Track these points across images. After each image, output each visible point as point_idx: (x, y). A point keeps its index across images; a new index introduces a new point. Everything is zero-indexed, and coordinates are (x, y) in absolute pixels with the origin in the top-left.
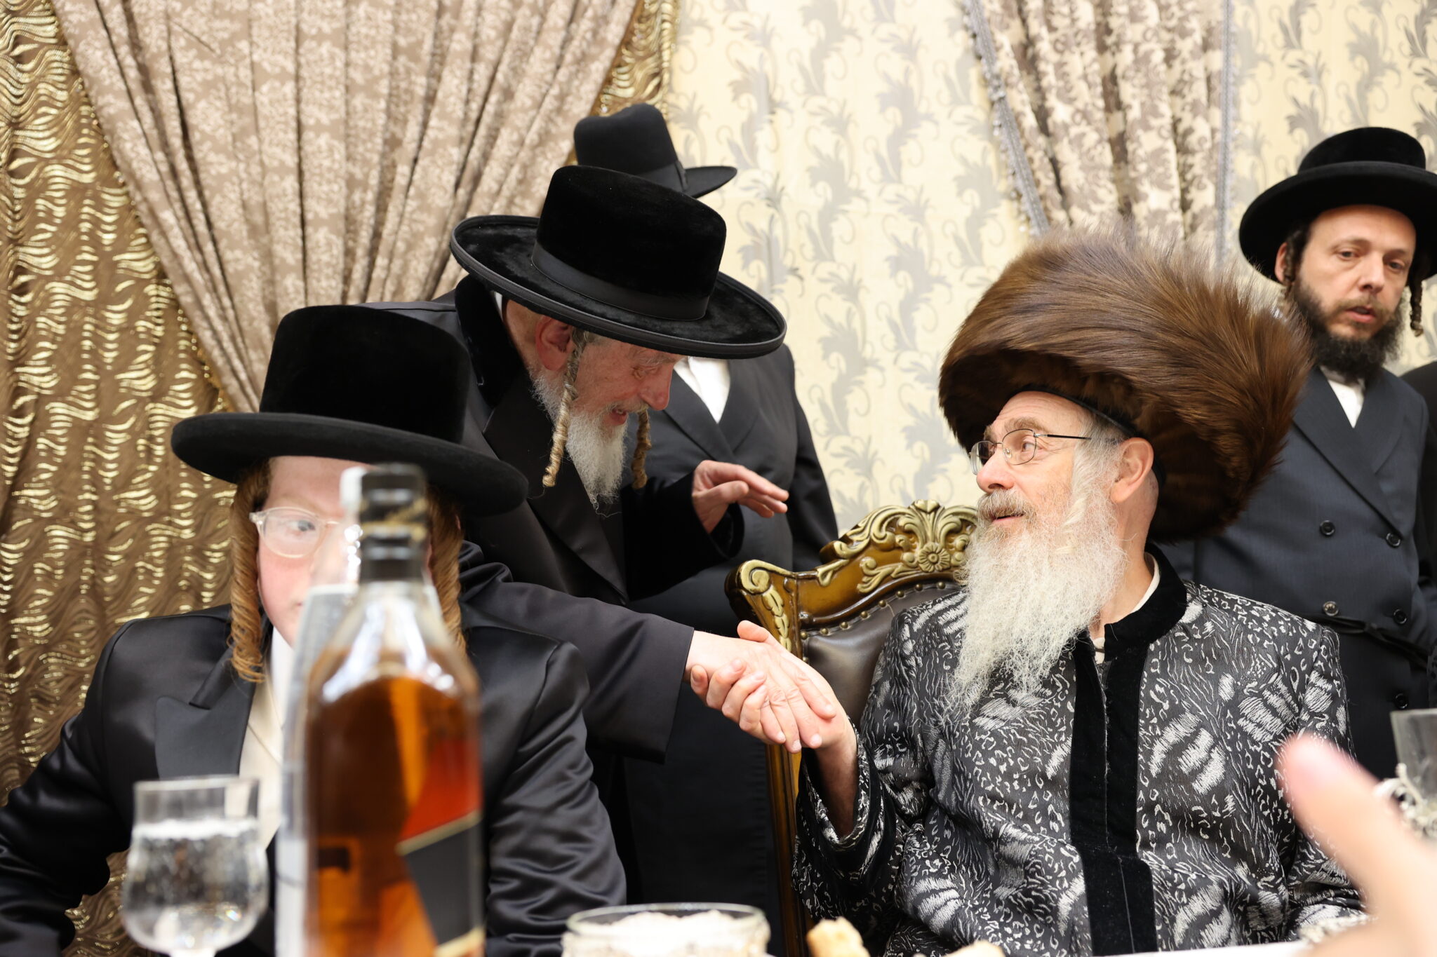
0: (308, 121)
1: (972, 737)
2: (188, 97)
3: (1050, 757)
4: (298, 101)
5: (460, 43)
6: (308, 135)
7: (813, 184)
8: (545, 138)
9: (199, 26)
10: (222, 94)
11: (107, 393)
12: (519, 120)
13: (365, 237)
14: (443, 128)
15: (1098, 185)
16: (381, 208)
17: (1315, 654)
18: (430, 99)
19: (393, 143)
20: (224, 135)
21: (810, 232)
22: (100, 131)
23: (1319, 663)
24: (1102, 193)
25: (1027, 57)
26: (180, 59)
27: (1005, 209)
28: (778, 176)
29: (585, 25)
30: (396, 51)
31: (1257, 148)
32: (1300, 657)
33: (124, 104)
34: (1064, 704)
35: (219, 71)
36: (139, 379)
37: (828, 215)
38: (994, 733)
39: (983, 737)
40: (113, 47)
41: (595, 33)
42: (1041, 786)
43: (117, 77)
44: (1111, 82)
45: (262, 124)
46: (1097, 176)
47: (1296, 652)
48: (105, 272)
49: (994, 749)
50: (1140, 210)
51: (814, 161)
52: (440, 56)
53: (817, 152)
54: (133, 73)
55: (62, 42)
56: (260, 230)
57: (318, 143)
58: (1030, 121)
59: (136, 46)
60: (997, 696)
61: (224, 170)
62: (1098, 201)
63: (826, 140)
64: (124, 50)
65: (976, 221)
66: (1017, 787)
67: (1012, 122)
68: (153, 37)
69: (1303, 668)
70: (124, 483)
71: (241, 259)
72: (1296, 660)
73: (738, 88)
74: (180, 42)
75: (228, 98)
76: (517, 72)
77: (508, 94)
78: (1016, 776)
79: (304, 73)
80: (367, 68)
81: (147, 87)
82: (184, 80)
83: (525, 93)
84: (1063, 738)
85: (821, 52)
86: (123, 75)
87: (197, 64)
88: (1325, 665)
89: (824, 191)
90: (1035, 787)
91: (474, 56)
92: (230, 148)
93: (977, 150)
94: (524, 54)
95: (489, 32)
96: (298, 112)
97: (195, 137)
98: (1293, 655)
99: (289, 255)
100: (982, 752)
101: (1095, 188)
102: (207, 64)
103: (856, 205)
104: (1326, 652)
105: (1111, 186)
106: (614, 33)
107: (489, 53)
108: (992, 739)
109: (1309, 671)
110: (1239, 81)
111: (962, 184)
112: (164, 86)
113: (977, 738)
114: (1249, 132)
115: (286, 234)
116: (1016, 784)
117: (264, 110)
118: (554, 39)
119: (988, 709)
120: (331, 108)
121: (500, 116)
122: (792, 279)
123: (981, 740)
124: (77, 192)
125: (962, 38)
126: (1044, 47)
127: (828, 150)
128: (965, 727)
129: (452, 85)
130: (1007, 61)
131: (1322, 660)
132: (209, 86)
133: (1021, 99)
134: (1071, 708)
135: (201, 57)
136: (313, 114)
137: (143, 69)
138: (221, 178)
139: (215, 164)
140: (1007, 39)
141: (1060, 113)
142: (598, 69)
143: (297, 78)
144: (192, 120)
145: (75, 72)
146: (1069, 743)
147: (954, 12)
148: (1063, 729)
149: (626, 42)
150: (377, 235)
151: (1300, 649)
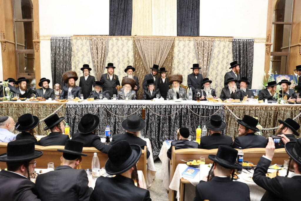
5: (161, 49)
8: (166, 55)
9: (145, 49)
11: (139, 71)
12: (164, 54)
13: (155, 62)
14: (160, 55)
16: (156, 60)
18: (159, 52)
19: (156, 55)
22: (140, 56)
25: (198, 48)
27: (195, 59)
28: (180, 57)
29: (168, 48)
30: (157, 49)
31: (215, 54)
33: (141, 54)
36: (141, 70)
37: (183, 60)
41: (169, 48)
44: (204, 50)
48: (140, 64)
52: (159, 50)
55: (137, 50)
56: (149, 62)
57: (152, 56)
58: (198, 53)
59: (142, 50)
63: (183, 54)
65: (193, 60)
67: (196, 53)
68: (143, 50)
70: (140, 76)
71: (148, 64)
73: (178, 51)
76: (164, 51)
77: (163, 52)
80: (155, 51)
81: (142, 52)
83: (164, 52)
85: (184, 48)
89: (183, 58)
91: (161, 50)
93: (194, 55)
94: (165, 49)
95: (162, 48)
99: (150, 63)
102: (146, 51)
103: (185, 59)
106: (170, 48)
107: (162, 49)
110: (214, 49)
111: (193, 57)
112: (144, 53)
114: (214, 53)
115: (150, 62)
117: (149, 54)
118: (166, 48)
121: (163, 54)
122: (180, 64)
124: (138, 59)
125: (194, 47)
126: (199, 48)
129: (160, 52)
130: (197, 49)
132: (146, 53)
133: (197, 52)
136: (152, 54)
137: (142, 51)
139: (147, 58)
140: (196, 47)
141: (200, 53)
142: (169, 50)
144: (145, 55)
145: (138, 52)
147: (193, 45)
149: (171, 48)
150: (156, 61)
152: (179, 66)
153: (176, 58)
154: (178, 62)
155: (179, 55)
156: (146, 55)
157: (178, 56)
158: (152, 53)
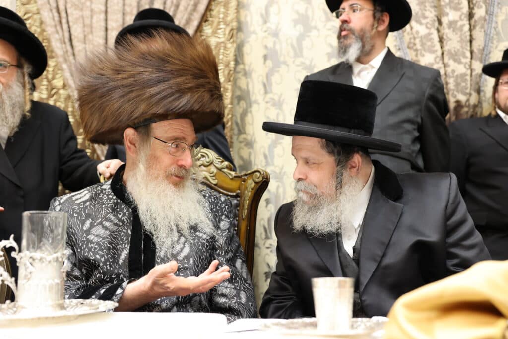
0: (109, 27)
1: (87, 245)
2: (71, 24)
3: (121, 254)
4: (106, 20)
6: (109, 32)
7: (295, 26)
10: (82, 21)
15: (425, 10)
17: (224, 209)
20: (81, 36)
21: (292, 46)
23: (225, 212)
24: (427, 14)
26: (69, 11)
28: (278, 24)
32: (219, 210)
33: (53, 29)
34: (127, 230)
35: (81, 14)
37: (300, 39)
38: (98, 243)
39: (92, 245)
40: (51, 10)
42: (117, 267)
43: (52, 21)
45: (94, 30)
46: (425, 7)
47: (218, 208)
49: (98, 250)
50: (445, 20)
51: (295, 17)
53: (297, 13)
54: (57, 19)
55: (38, 12)
60: (98, 225)
61: (80, 48)
62: (425, 18)
64: (54, 11)
66: (109, 268)
69: (220, 214)
72: (217, 211)
74: (69, 6)
75: (84, 23)
78: (108, 263)
79: (109, 10)
80: (131, 5)
82: (70, 19)
84: (126, 246)
86: (53, 19)
87: (75, 12)
88: (228, 213)
89: (300, 28)
90: (115, 268)
92: (83, 40)
96: (106, 24)
97: (73, 37)
98: (216, 209)
100: (92, 252)
101: (424, 12)
102: (77, 12)
103: (314, 33)
104: (228, 209)
105: (432, 10)
108: (97, 246)
109: (222, 216)
112: (64, 21)
113: (90, 246)
116: (108, 266)
117: (95, 25)
119: (94, 231)
120: (117, 21)
123: (92, 247)
127: (302, 11)
128: (84, 241)
131: (227, 211)
132: (77, 19)
134: (130, 232)
135: (76, 9)
138: (79, 51)
139: (78, 46)
143: (106, 12)
144: (73, 32)
146: (129, 247)
148: (127, 241)
151: (219, 207)
152: (275, 79)
153: (254, 32)
154: (265, 57)
155: (273, 10)
156: (77, 31)
157: (265, 22)
158: (110, 16)
